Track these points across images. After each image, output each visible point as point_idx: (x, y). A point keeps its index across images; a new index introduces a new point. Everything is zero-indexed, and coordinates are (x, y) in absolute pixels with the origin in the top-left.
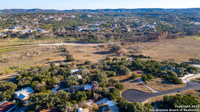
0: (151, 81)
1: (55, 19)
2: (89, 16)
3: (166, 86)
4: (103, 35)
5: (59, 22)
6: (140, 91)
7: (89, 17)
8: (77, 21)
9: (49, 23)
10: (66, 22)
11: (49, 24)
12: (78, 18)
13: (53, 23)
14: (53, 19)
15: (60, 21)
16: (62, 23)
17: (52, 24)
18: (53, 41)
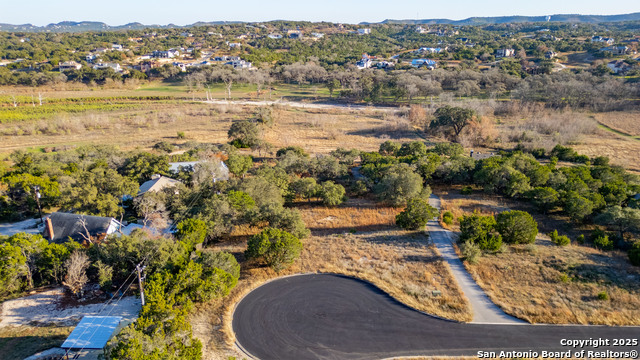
0: (514, 250)
1: (300, 36)
2: (422, 32)
3: (600, 297)
4: (437, 79)
5: (311, 47)
6: (386, 295)
7: (421, 35)
8: (374, 44)
9: (278, 48)
10: (334, 46)
11: (278, 51)
12: (381, 36)
13: (289, 48)
14: (295, 35)
15: (314, 43)
16: (320, 47)
17: (286, 51)
18: (253, 93)
